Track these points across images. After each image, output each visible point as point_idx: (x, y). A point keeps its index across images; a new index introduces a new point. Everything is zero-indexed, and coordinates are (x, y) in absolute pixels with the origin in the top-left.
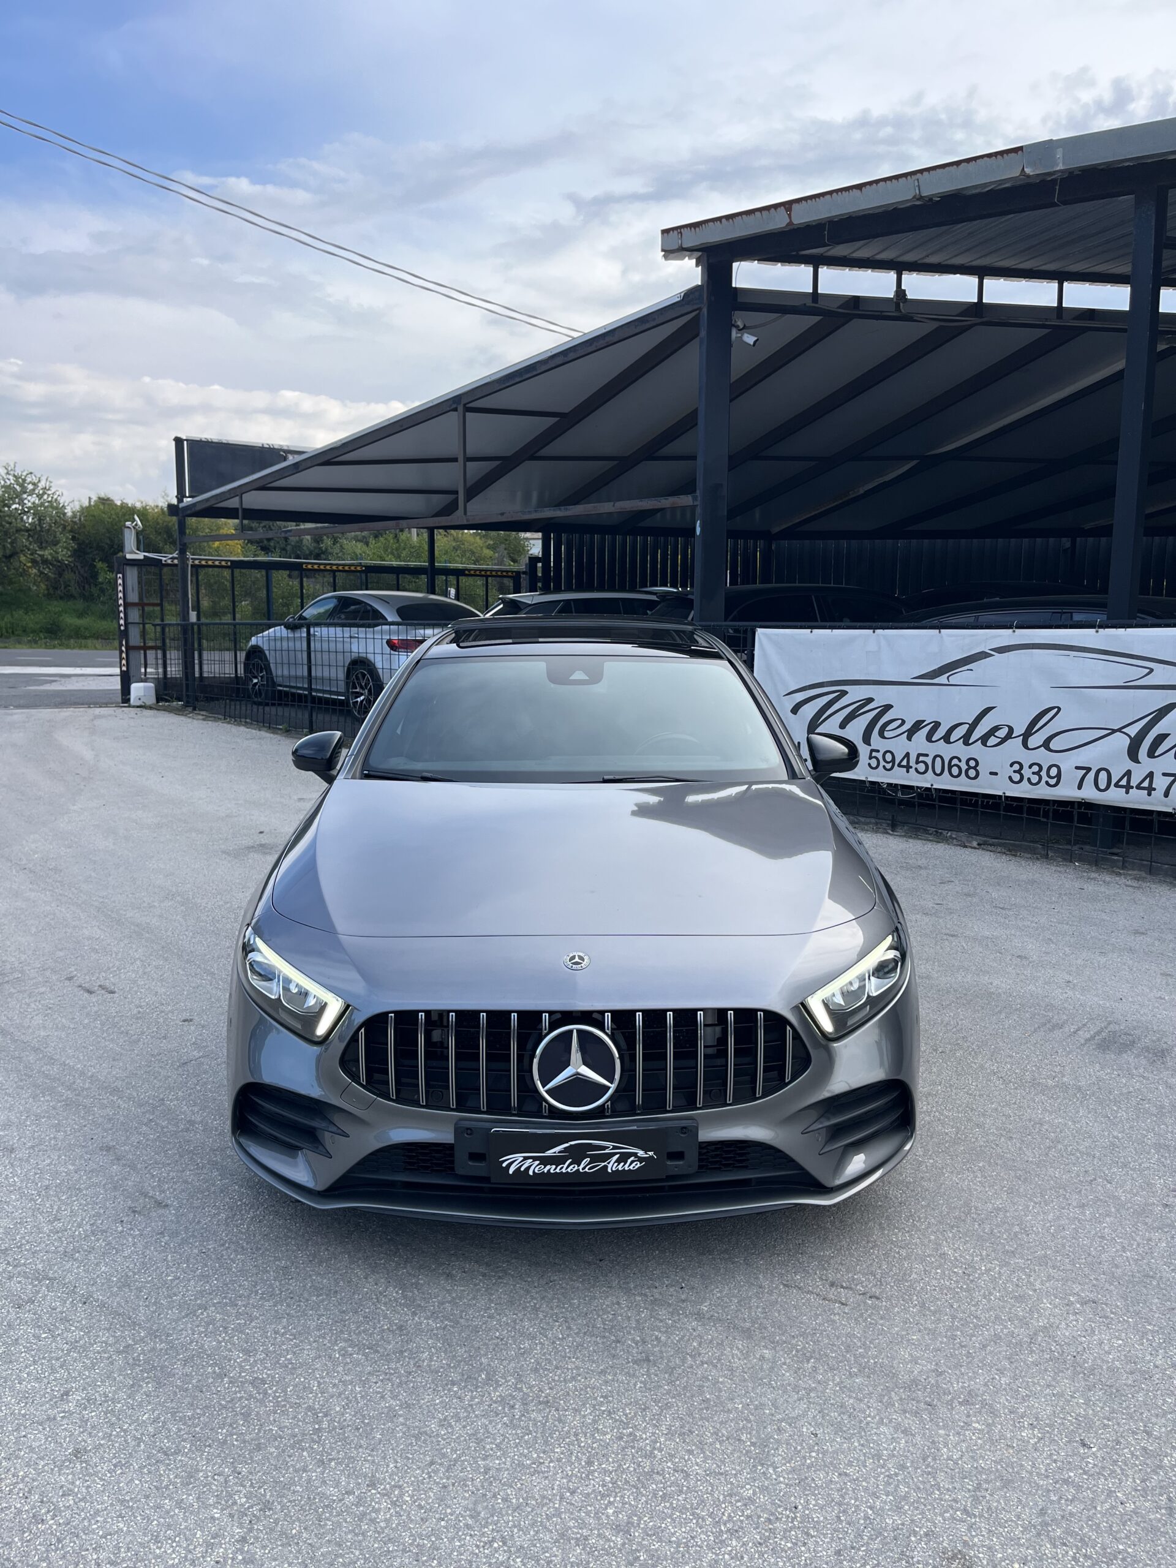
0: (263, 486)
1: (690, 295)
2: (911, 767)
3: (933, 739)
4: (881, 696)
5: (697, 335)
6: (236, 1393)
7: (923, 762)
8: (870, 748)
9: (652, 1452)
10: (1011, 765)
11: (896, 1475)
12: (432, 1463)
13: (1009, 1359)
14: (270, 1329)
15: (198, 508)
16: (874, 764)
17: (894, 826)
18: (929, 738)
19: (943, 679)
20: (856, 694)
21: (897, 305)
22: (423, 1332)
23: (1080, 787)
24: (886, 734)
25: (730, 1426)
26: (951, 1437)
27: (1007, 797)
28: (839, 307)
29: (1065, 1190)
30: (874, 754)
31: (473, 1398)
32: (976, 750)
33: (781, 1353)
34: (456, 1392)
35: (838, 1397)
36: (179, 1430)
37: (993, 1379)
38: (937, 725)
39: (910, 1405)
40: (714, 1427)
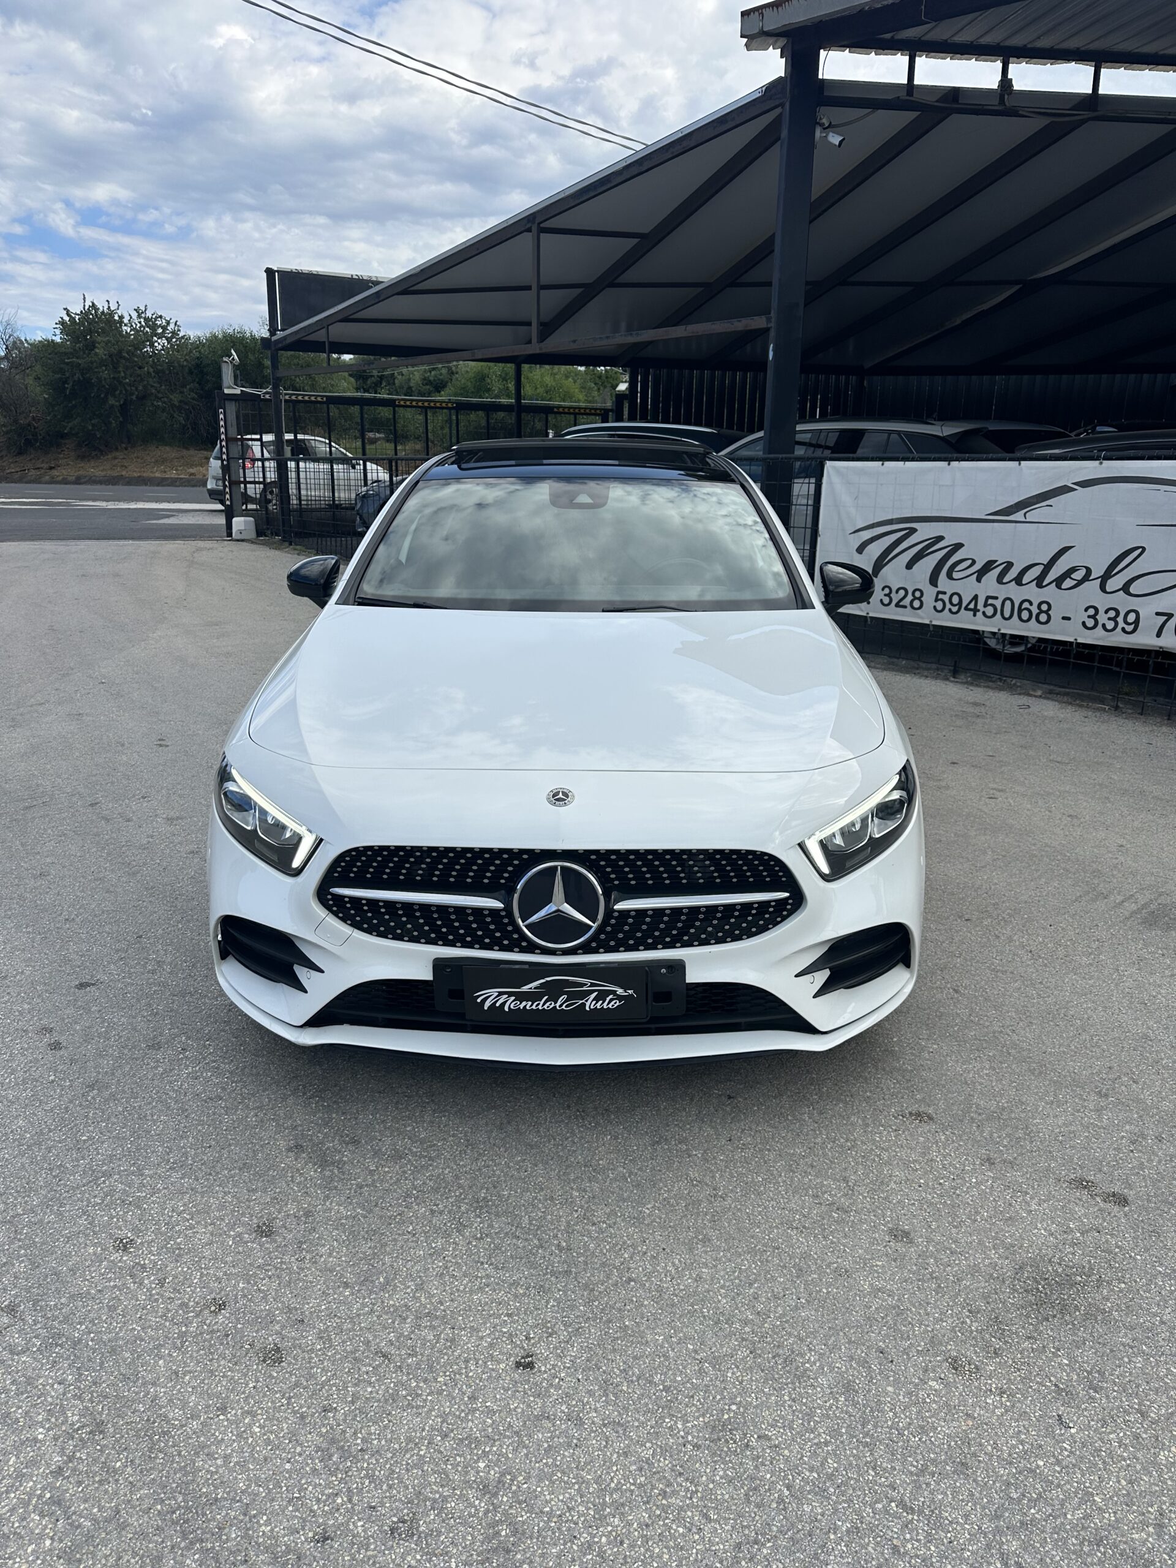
0: (346, 318)
1: (773, 89)
2: (979, 611)
3: (1004, 581)
4: (952, 534)
5: (779, 139)
6: (110, 1280)
7: (991, 605)
8: (935, 590)
9: (547, 1390)
10: (1086, 610)
11: (826, 1443)
12: (297, 1385)
13: (985, 1298)
14: (169, 1205)
15: (288, 341)
16: (939, 605)
17: (955, 673)
18: (1000, 580)
19: (1019, 516)
20: (925, 531)
21: (1002, 97)
22: (330, 1220)
23: (1159, 635)
24: (955, 575)
25: (645, 1363)
26: (901, 1397)
27: (1079, 644)
28: (937, 101)
29: (1083, 1088)
30: (940, 596)
31: (364, 1305)
32: (1050, 593)
33: (722, 1273)
34: (346, 1297)
35: (777, 1334)
36: (35, 1322)
37: (963, 1323)
38: (1010, 565)
39: (859, 1352)
40: (624, 1363)
